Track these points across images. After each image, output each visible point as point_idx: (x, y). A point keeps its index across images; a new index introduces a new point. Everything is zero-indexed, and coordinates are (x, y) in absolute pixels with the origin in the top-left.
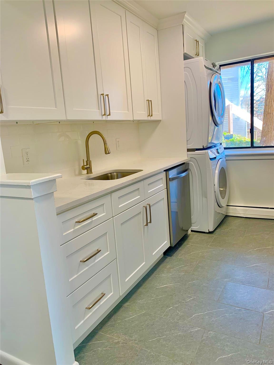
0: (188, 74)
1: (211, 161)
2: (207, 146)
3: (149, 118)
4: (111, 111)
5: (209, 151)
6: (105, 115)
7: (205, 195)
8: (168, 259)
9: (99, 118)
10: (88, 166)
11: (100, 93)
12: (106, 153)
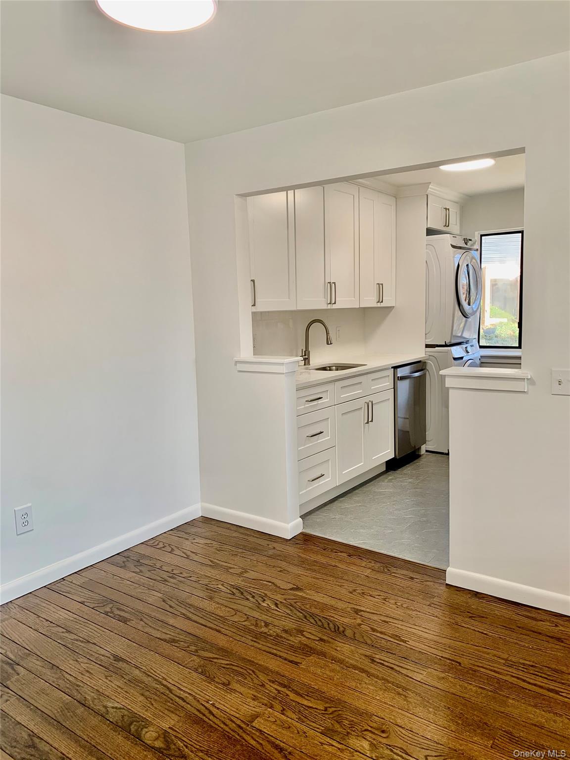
0: (430, 252)
1: (455, 361)
2: (450, 342)
3: (379, 305)
4: (337, 299)
5: (453, 349)
6: (330, 303)
9: (325, 307)
10: (307, 357)
11: (327, 281)
12: (328, 344)
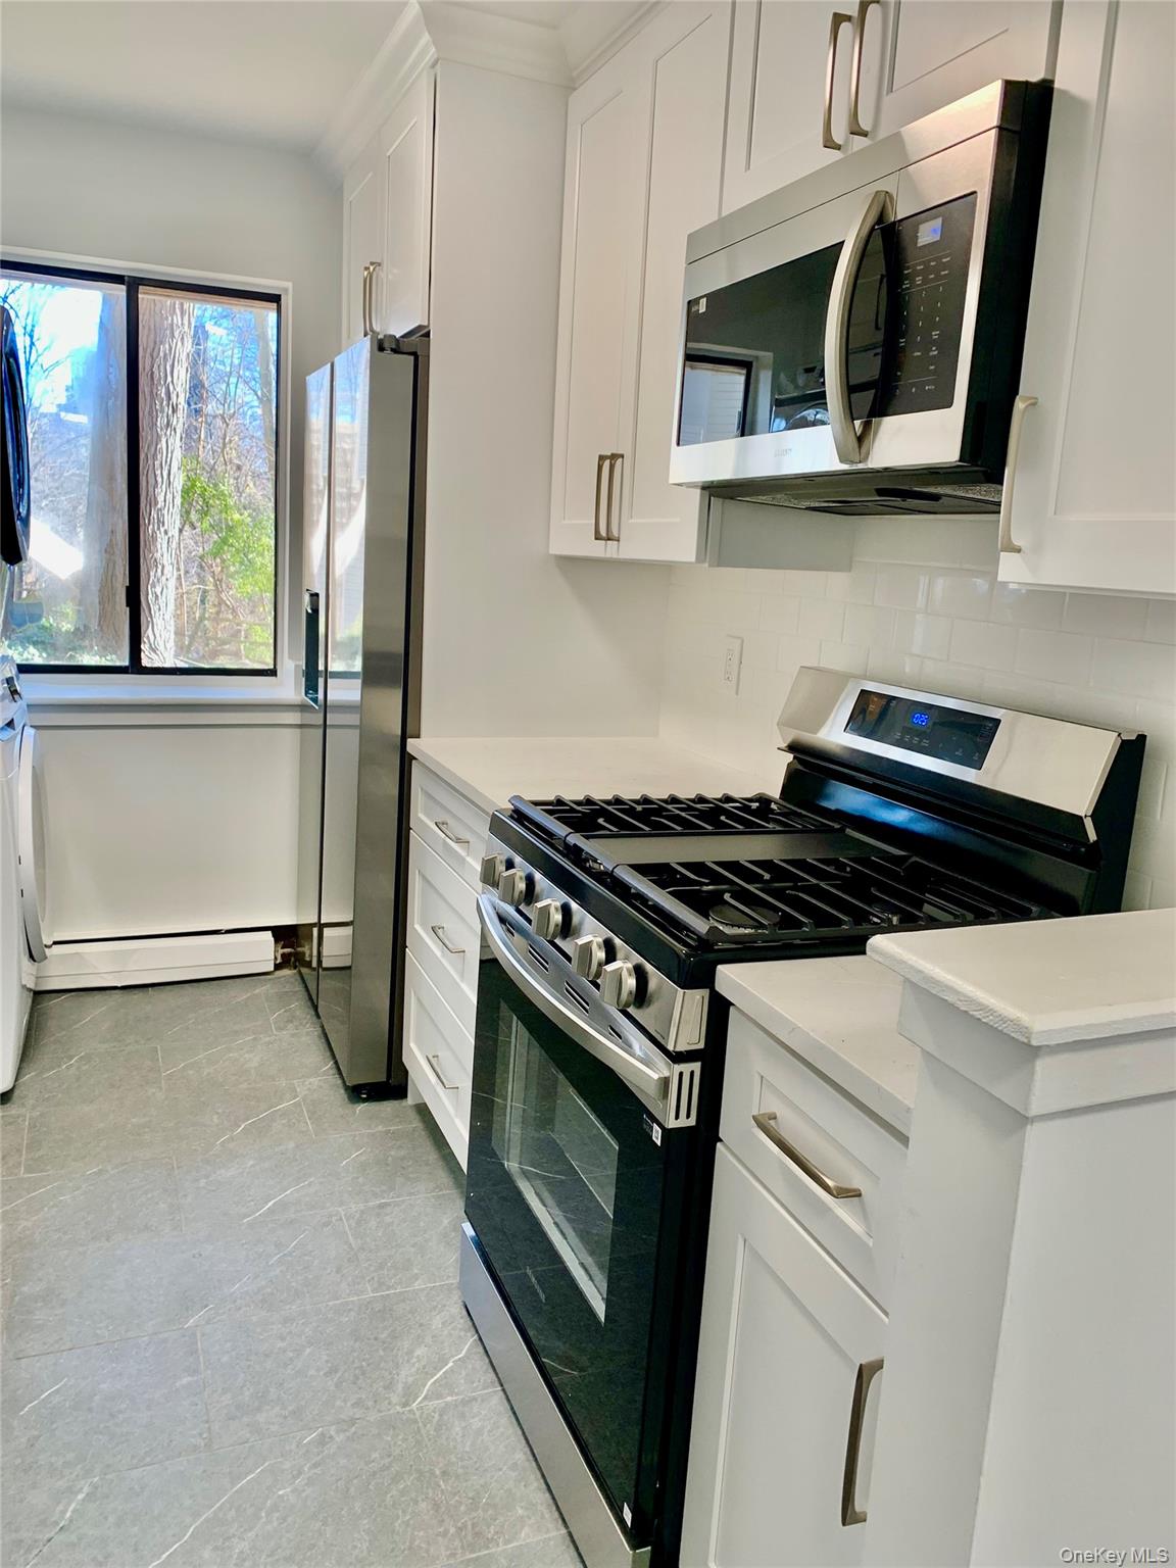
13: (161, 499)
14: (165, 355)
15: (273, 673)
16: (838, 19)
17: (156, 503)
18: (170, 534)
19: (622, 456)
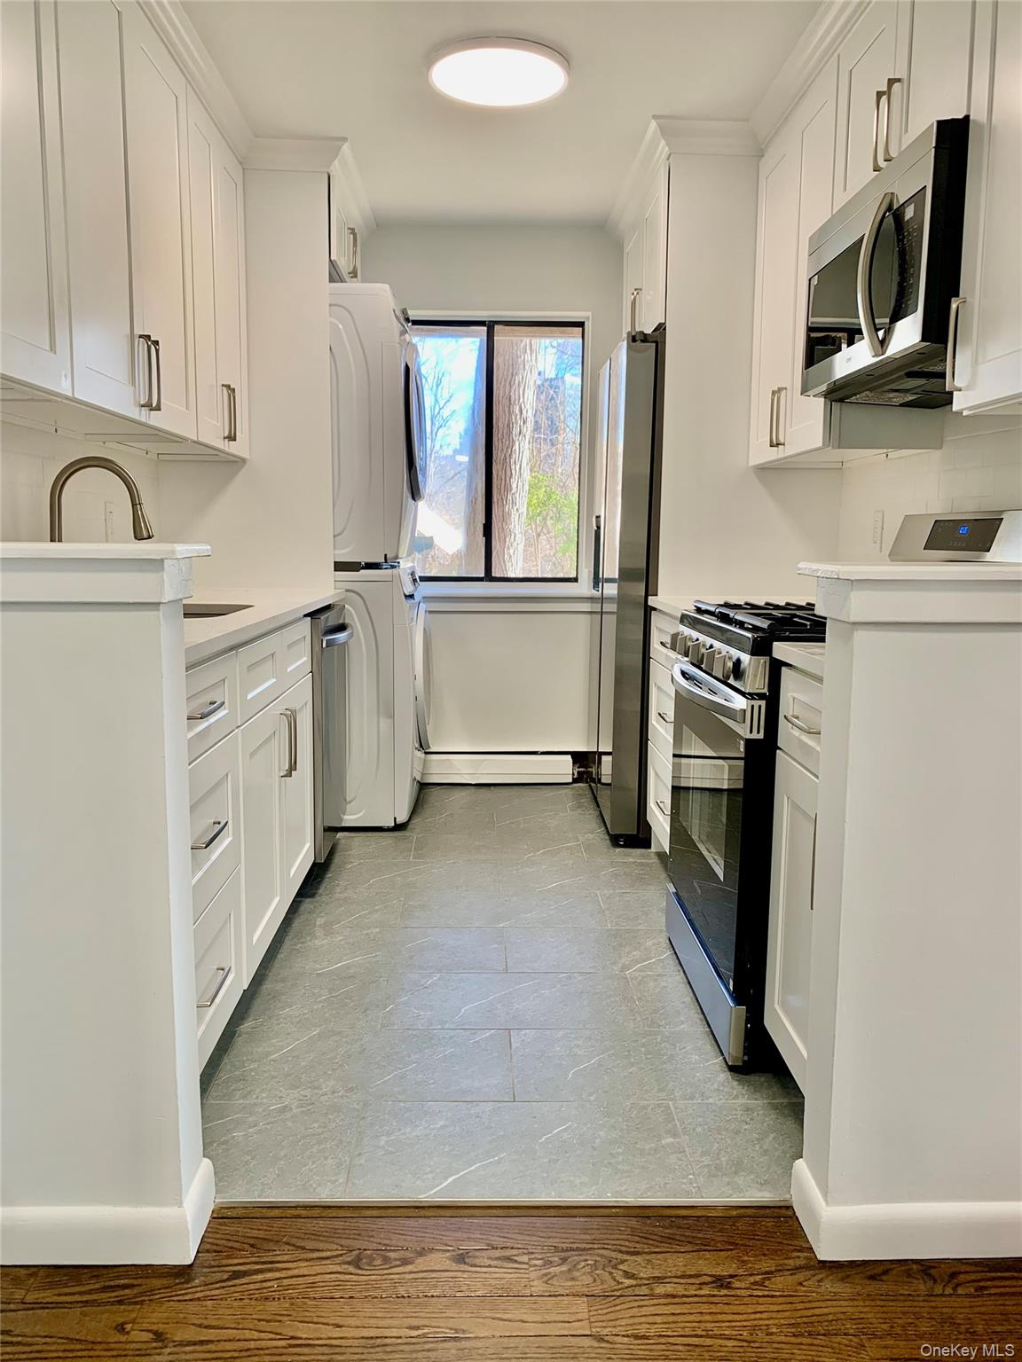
0: (340, 326)
1: (408, 604)
3: (227, 446)
6: (147, 405)
7: (387, 709)
8: (307, 904)
11: (138, 332)
13: (514, 486)
14: (519, 382)
15: (575, 580)
16: (879, 95)
17: (511, 490)
18: (520, 511)
19: (786, 389)
